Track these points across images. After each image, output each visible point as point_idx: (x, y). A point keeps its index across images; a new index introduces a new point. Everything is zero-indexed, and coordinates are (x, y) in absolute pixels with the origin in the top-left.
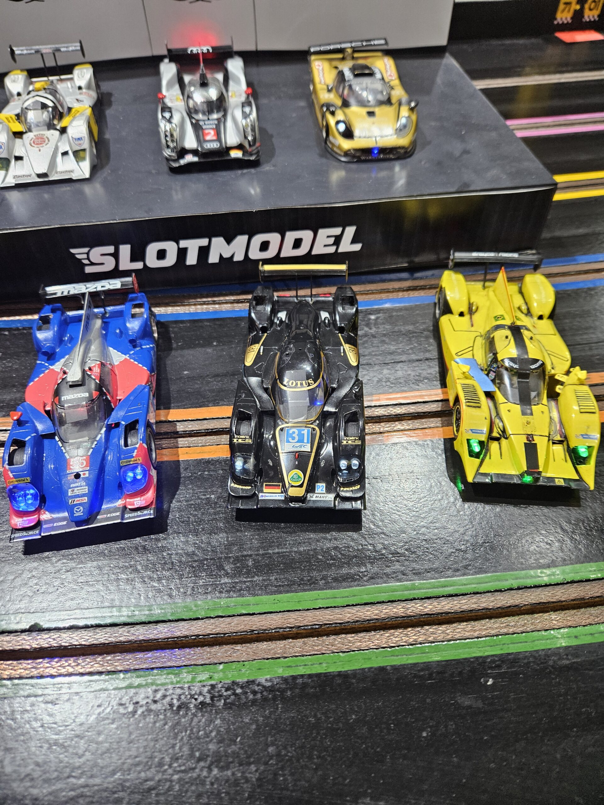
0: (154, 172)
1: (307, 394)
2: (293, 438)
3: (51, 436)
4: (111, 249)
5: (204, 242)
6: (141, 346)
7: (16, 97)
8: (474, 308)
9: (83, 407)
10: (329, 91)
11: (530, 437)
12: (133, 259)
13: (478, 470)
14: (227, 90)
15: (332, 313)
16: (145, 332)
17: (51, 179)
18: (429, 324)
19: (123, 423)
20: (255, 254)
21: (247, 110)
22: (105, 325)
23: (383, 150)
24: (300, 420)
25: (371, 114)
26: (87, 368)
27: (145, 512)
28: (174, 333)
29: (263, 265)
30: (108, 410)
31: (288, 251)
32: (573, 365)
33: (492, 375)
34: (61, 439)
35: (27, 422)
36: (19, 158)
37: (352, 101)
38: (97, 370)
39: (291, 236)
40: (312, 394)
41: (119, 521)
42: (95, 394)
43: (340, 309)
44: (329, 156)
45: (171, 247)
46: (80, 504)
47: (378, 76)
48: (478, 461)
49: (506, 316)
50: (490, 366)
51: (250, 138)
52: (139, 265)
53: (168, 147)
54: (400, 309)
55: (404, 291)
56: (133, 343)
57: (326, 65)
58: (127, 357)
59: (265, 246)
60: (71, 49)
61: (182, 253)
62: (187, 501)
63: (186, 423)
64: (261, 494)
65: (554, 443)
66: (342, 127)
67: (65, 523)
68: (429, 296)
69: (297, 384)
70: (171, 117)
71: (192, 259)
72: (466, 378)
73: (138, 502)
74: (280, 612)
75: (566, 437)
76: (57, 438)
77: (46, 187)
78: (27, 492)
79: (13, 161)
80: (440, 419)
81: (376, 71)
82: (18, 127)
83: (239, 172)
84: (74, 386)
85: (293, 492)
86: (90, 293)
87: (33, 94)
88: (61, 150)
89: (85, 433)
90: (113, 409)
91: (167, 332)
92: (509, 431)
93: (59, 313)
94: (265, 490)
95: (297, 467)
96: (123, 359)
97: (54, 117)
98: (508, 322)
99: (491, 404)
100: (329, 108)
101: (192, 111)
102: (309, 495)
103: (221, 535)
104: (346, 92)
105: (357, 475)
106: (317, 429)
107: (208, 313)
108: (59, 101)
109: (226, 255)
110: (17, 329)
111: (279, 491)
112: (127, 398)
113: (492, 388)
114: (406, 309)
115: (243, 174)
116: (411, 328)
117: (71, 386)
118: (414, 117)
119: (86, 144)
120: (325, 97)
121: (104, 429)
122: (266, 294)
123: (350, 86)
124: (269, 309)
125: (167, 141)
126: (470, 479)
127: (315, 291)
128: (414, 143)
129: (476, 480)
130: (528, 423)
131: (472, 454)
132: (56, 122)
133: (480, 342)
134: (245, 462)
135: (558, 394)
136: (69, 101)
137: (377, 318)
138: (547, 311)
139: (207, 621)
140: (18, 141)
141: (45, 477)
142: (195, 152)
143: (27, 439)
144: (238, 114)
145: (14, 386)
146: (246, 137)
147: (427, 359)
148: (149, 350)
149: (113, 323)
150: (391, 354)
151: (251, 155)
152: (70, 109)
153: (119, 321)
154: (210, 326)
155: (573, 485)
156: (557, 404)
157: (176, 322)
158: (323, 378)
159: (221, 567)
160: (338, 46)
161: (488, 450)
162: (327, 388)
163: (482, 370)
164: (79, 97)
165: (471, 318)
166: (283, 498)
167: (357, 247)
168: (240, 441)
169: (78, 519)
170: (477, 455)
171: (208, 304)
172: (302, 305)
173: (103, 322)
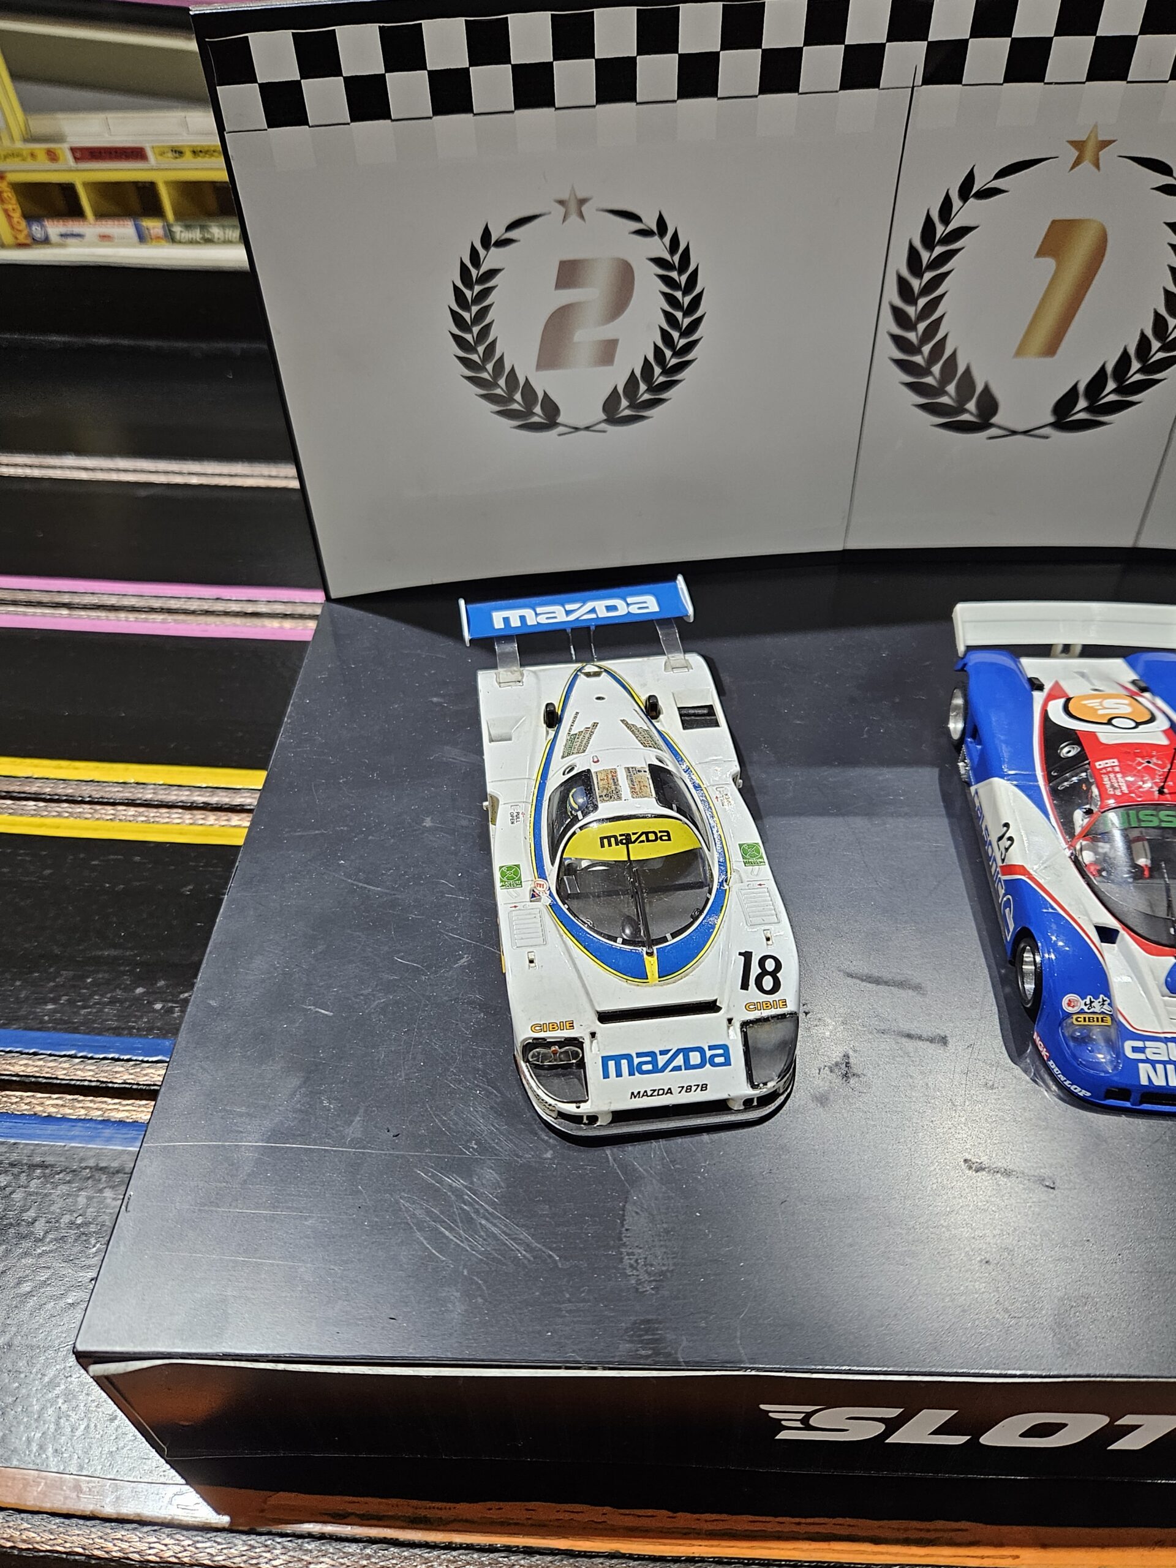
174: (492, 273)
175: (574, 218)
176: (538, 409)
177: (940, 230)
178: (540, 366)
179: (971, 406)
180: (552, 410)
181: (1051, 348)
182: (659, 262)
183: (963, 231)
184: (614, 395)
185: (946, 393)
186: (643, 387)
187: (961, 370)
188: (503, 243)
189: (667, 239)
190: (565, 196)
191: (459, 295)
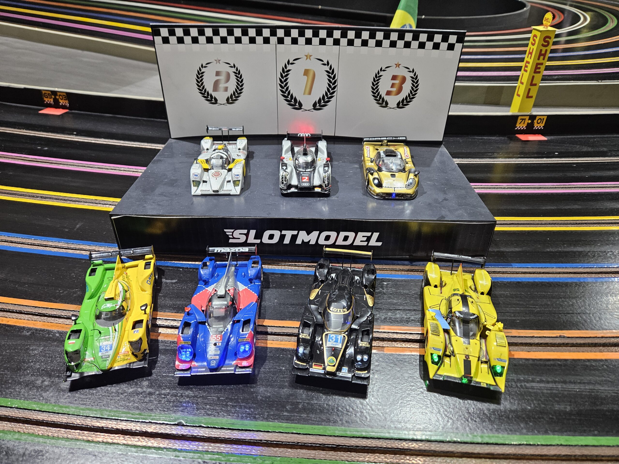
0: (273, 194)
1: (342, 316)
2: (332, 340)
3: (203, 323)
4: (245, 231)
5: (295, 232)
6: (254, 283)
7: (206, 150)
8: (444, 284)
9: (223, 309)
10: (372, 162)
11: (467, 356)
12: (255, 238)
13: (436, 372)
14: (317, 157)
15: (362, 278)
16: (257, 277)
17: (219, 193)
18: (418, 290)
19: (242, 320)
20: (322, 241)
21: (326, 168)
22: (236, 271)
23: (398, 195)
24: (338, 330)
25: (393, 176)
26: (227, 290)
27: (247, 369)
28: (272, 279)
29: (325, 247)
30: (235, 313)
31: (340, 242)
32: (498, 321)
33: (449, 320)
34: (209, 325)
35: (192, 314)
36: (204, 182)
37: (384, 169)
38: (232, 291)
39: (343, 234)
40: (346, 317)
41: (233, 372)
42: (230, 303)
43: (366, 275)
44: (368, 195)
45: (277, 234)
46: (214, 360)
47: (399, 157)
48: (436, 367)
49: (460, 290)
50: (448, 315)
51: (326, 183)
52: (258, 241)
53: (283, 183)
54: (402, 281)
55: (405, 271)
56: (251, 280)
57: (371, 148)
58: (247, 287)
59: (327, 238)
60: (237, 129)
61: (282, 237)
62: (269, 369)
63: (273, 328)
64: (311, 369)
65: (482, 363)
66: (376, 181)
67: (204, 369)
68: (419, 276)
69: (337, 310)
70: (287, 168)
71: (287, 241)
72: (433, 320)
73: (245, 363)
74: (315, 435)
75: (489, 360)
76: (206, 324)
77: (216, 197)
78: (187, 350)
79: (202, 183)
80: (418, 344)
81: (399, 154)
82: (207, 166)
83: (319, 199)
84: (221, 297)
85: (329, 369)
86: (232, 253)
87: (217, 151)
88: (227, 179)
89: (222, 322)
90: (237, 313)
91: (268, 278)
92: (456, 352)
93: (213, 261)
94: (313, 367)
95: (333, 355)
96: (244, 288)
97: (225, 163)
98: (460, 292)
99: (447, 336)
100: (370, 171)
101: (297, 166)
102: (337, 373)
103: (285, 390)
104: (380, 163)
105: (366, 365)
106: (346, 336)
107: (292, 271)
108: (229, 155)
109: (306, 240)
110: (187, 268)
111: (322, 368)
112: (245, 308)
113: (448, 327)
114: (405, 281)
115: (320, 200)
116: (407, 292)
117: (219, 297)
118: (417, 179)
119: (241, 178)
120: (369, 164)
121: (231, 322)
122: (326, 263)
123: (383, 161)
124: (326, 271)
125: (282, 180)
126: (431, 376)
127: (353, 265)
128: (416, 193)
129: (434, 378)
130: (467, 348)
131: (433, 362)
132: (226, 165)
133: (444, 302)
134: (304, 350)
135: (487, 336)
136: (234, 156)
137: (387, 285)
138: (486, 290)
139: (274, 434)
140: (206, 173)
141: (198, 344)
142: (296, 187)
143: (192, 322)
144: (321, 170)
145: (182, 298)
146: (324, 182)
147: (414, 310)
148: (258, 285)
149: (241, 270)
150: (394, 304)
151: (326, 191)
152: (234, 160)
153: (245, 269)
154: (292, 278)
155: (492, 388)
156: (486, 341)
157: (273, 274)
158: (352, 309)
159: (284, 407)
160: (380, 139)
161: (443, 361)
162: (354, 315)
163: (444, 317)
164: (239, 154)
165: (441, 289)
166: (323, 372)
167: (380, 244)
168: (303, 337)
169: (212, 368)
170: (436, 363)
171: (292, 266)
172: (345, 271)
173: (235, 269)
174: (203, 73)
175: (218, 63)
176: (213, 100)
177: (285, 70)
178: (213, 91)
179: (297, 104)
180: (216, 100)
181: (310, 93)
182: (234, 72)
183: (289, 71)
184: (228, 97)
185: (292, 101)
186: (234, 97)
187: (294, 97)
188: (205, 67)
189: (236, 68)
190: (216, 59)
191: (197, 76)
